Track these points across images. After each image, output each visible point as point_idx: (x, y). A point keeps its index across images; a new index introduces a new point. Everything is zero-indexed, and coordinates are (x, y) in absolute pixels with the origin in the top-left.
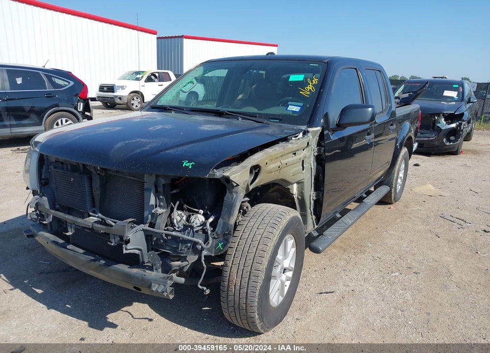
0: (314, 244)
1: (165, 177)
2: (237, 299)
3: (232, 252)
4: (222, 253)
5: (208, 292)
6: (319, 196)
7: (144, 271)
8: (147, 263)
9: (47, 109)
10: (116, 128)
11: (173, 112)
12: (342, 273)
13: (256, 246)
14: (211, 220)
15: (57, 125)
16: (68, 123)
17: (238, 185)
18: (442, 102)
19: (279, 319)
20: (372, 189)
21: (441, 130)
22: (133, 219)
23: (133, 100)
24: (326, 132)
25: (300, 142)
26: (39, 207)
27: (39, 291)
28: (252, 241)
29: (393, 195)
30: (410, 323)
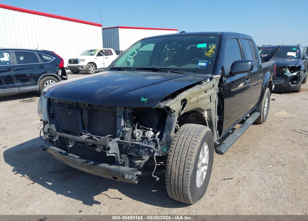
0: (219, 149)
1: (130, 108)
2: (176, 183)
3: (171, 154)
4: (166, 154)
5: (158, 179)
6: (221, 118)
7: (119, 167)
8: (120, 162)
9: (40, 75)
10: (94, 81)
11: (126, 71)
12: (236, 167)
13: (187, 149)
14: (158, 134)
15: (47, 84)
16: (53, 83)
17: (174, 111)
18: (287, 60)
19: (201, 195)
20: (248, 115)
21: (287, 77)
22: (111, 135)
23: (90, 67)
24: (224, 78)
25: (209, 84)
26: (50, 131)
27: (50, 184)
28: (184, 146)
29: (262, 118)
30: (283, 195)
